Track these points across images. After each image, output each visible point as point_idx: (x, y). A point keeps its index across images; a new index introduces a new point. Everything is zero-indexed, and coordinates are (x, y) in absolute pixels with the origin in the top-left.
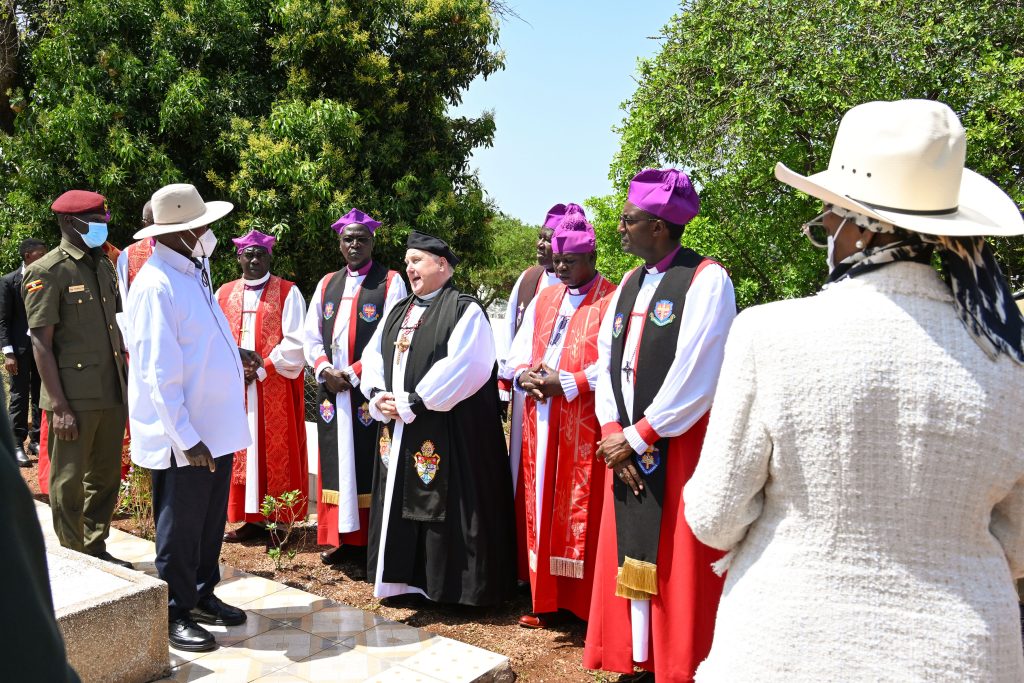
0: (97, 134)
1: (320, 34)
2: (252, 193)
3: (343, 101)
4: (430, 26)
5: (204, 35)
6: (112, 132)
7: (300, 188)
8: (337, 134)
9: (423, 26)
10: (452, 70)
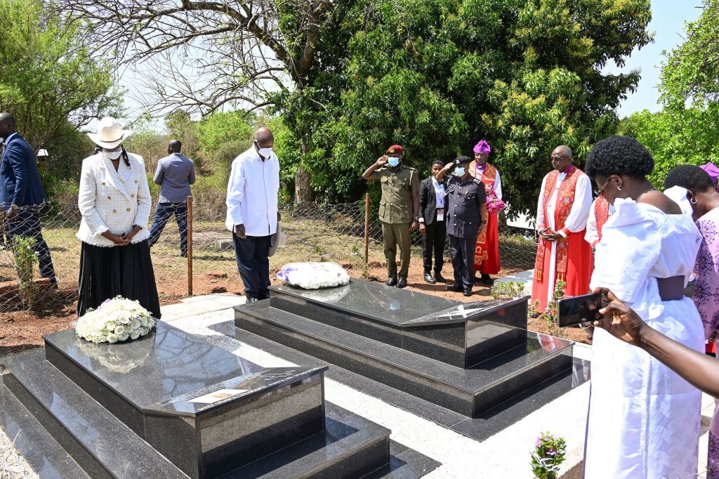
0: (412, 92)
1: (557, 28)
2: (513, 127)
3: (571, 70)
4: (615, 18)
5: (472, 28)
6: (423, 91)
7: (550, 126)
8: (565, 90)
9: (609, 19)
10: (623, 45)
